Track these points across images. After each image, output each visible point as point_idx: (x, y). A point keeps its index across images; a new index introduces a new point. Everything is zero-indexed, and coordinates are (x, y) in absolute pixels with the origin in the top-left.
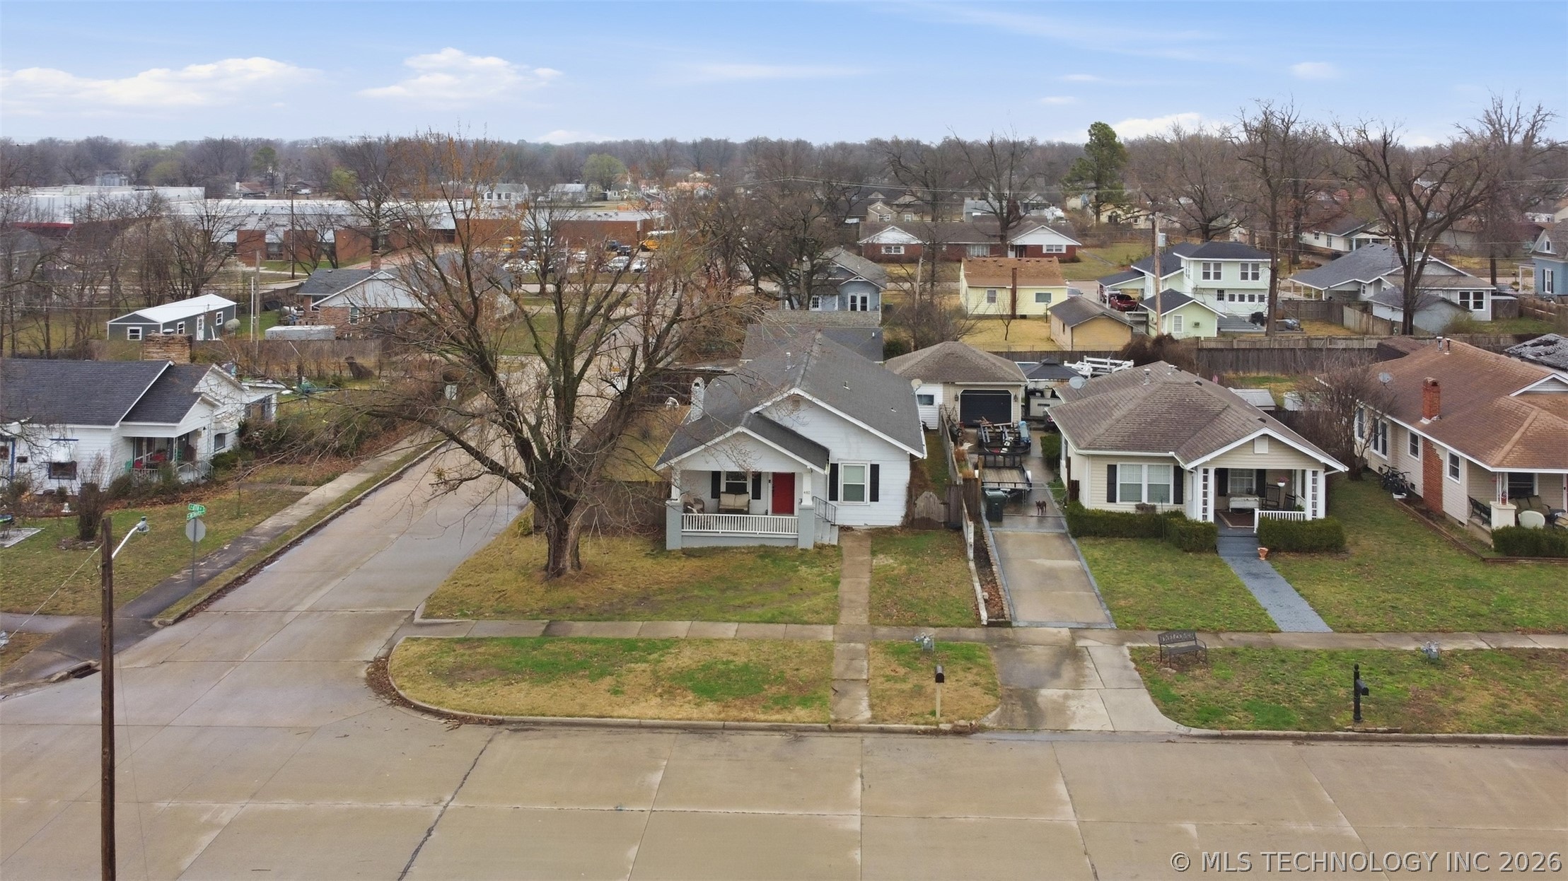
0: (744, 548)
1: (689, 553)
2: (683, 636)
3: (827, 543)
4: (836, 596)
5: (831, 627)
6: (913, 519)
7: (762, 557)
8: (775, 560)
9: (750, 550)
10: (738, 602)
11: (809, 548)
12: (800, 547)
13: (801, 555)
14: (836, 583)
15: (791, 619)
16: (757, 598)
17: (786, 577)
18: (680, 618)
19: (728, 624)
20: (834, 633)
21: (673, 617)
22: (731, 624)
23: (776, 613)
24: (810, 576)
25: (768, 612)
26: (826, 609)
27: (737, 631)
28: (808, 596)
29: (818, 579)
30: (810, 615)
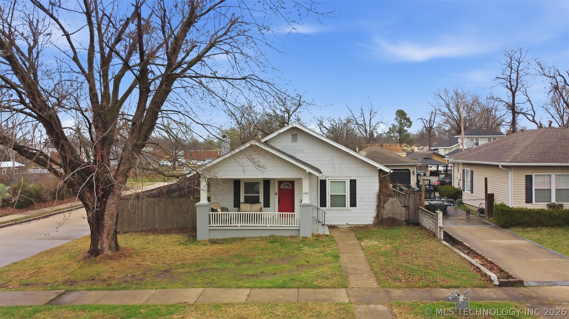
0: (257, 237)
1: (213, 242)
2: (191, 301)
3: (321, 233)
4: (340, 266)
5: (344, 290)
6: (382, 218)
7: (271, 242)
8: (283, 244)
9: (262, 239)
10: (251, 272)
11: (309, 237)
12: (301, 236)
13: (303, 241)
14: (337, 257)
15: (303, 284)
16: (269, 269)
17: (293, 254)
18: (194, 285)
19: (240, 290)
20: (348, 295)
21: (187, 285)
22: (243, 290)
23: (287, 279)
24: (313, 253)
25: (279, 280)
26: (333, 275)
27: (248, 296)
28: (314, 266)
29: (320, 255)
30: (320, 281)
